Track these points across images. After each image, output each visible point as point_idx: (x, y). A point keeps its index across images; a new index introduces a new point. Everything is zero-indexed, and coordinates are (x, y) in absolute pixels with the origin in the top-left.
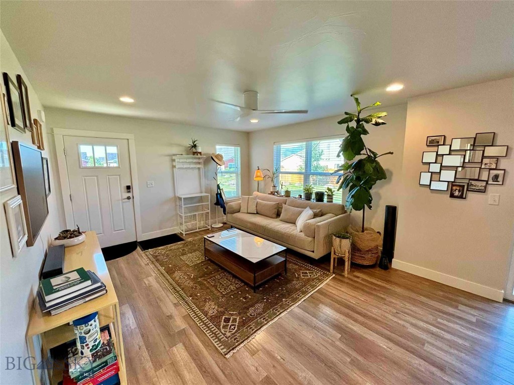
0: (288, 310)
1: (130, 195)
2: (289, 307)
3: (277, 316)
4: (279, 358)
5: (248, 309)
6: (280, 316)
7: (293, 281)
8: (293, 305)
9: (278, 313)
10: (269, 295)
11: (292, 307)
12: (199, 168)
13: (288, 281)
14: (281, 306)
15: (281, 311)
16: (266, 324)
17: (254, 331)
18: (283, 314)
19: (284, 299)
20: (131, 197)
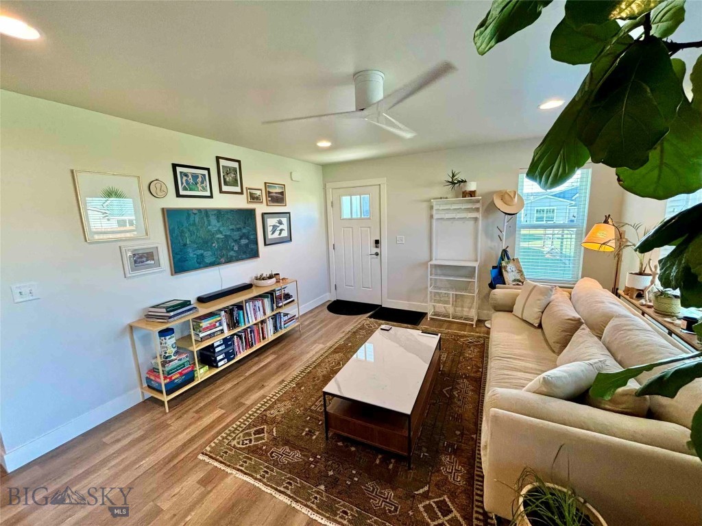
0: (294, 504)
1: (378, 250)
2: (302, 503)
3: (276, 489)
4: (187, 519)
5: (285, 444)
6: (277, 495)
7: (393, 489)
8: (312, 509)
9: (282, 489)
10: (327, 460)
11: (304, 510)
12: (476, 219)
13: (389, 480)
14: (303, 487)
15: (289, 492)
16: (256, 479)
17: (241, 468)
18: (282, 498)
19: (322, 487)
20: (379, 253)
